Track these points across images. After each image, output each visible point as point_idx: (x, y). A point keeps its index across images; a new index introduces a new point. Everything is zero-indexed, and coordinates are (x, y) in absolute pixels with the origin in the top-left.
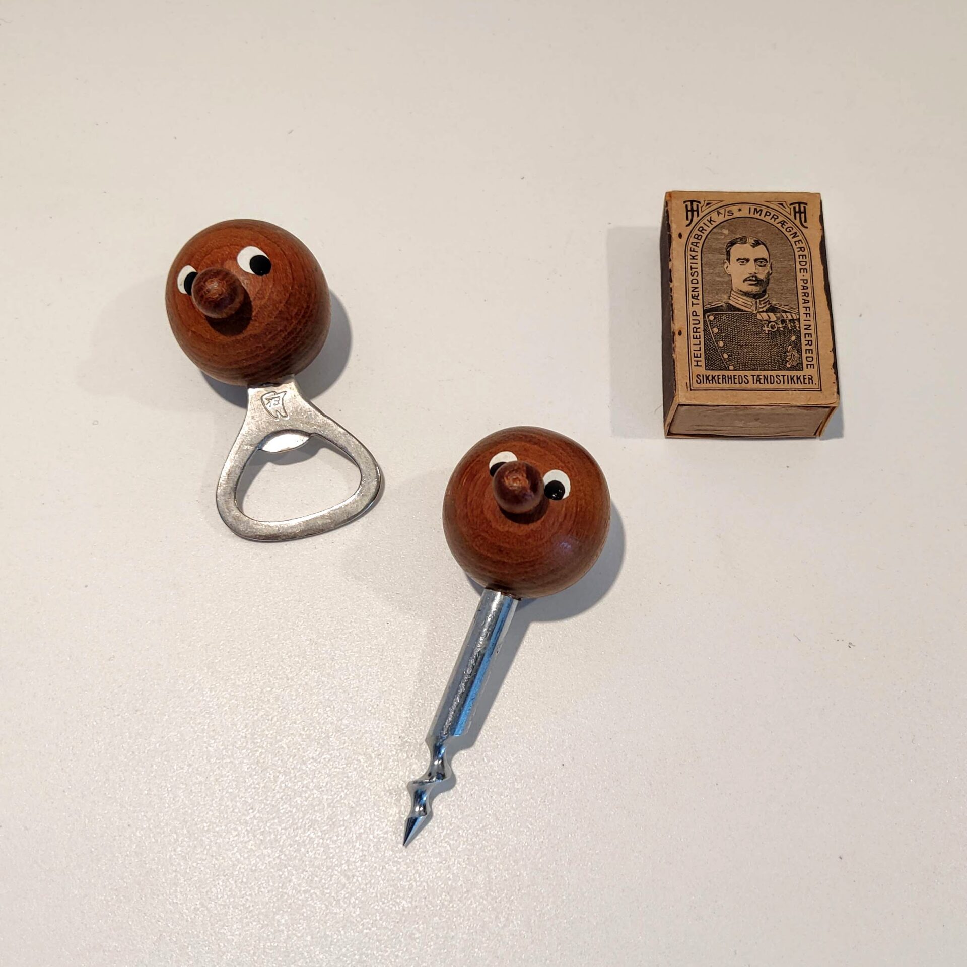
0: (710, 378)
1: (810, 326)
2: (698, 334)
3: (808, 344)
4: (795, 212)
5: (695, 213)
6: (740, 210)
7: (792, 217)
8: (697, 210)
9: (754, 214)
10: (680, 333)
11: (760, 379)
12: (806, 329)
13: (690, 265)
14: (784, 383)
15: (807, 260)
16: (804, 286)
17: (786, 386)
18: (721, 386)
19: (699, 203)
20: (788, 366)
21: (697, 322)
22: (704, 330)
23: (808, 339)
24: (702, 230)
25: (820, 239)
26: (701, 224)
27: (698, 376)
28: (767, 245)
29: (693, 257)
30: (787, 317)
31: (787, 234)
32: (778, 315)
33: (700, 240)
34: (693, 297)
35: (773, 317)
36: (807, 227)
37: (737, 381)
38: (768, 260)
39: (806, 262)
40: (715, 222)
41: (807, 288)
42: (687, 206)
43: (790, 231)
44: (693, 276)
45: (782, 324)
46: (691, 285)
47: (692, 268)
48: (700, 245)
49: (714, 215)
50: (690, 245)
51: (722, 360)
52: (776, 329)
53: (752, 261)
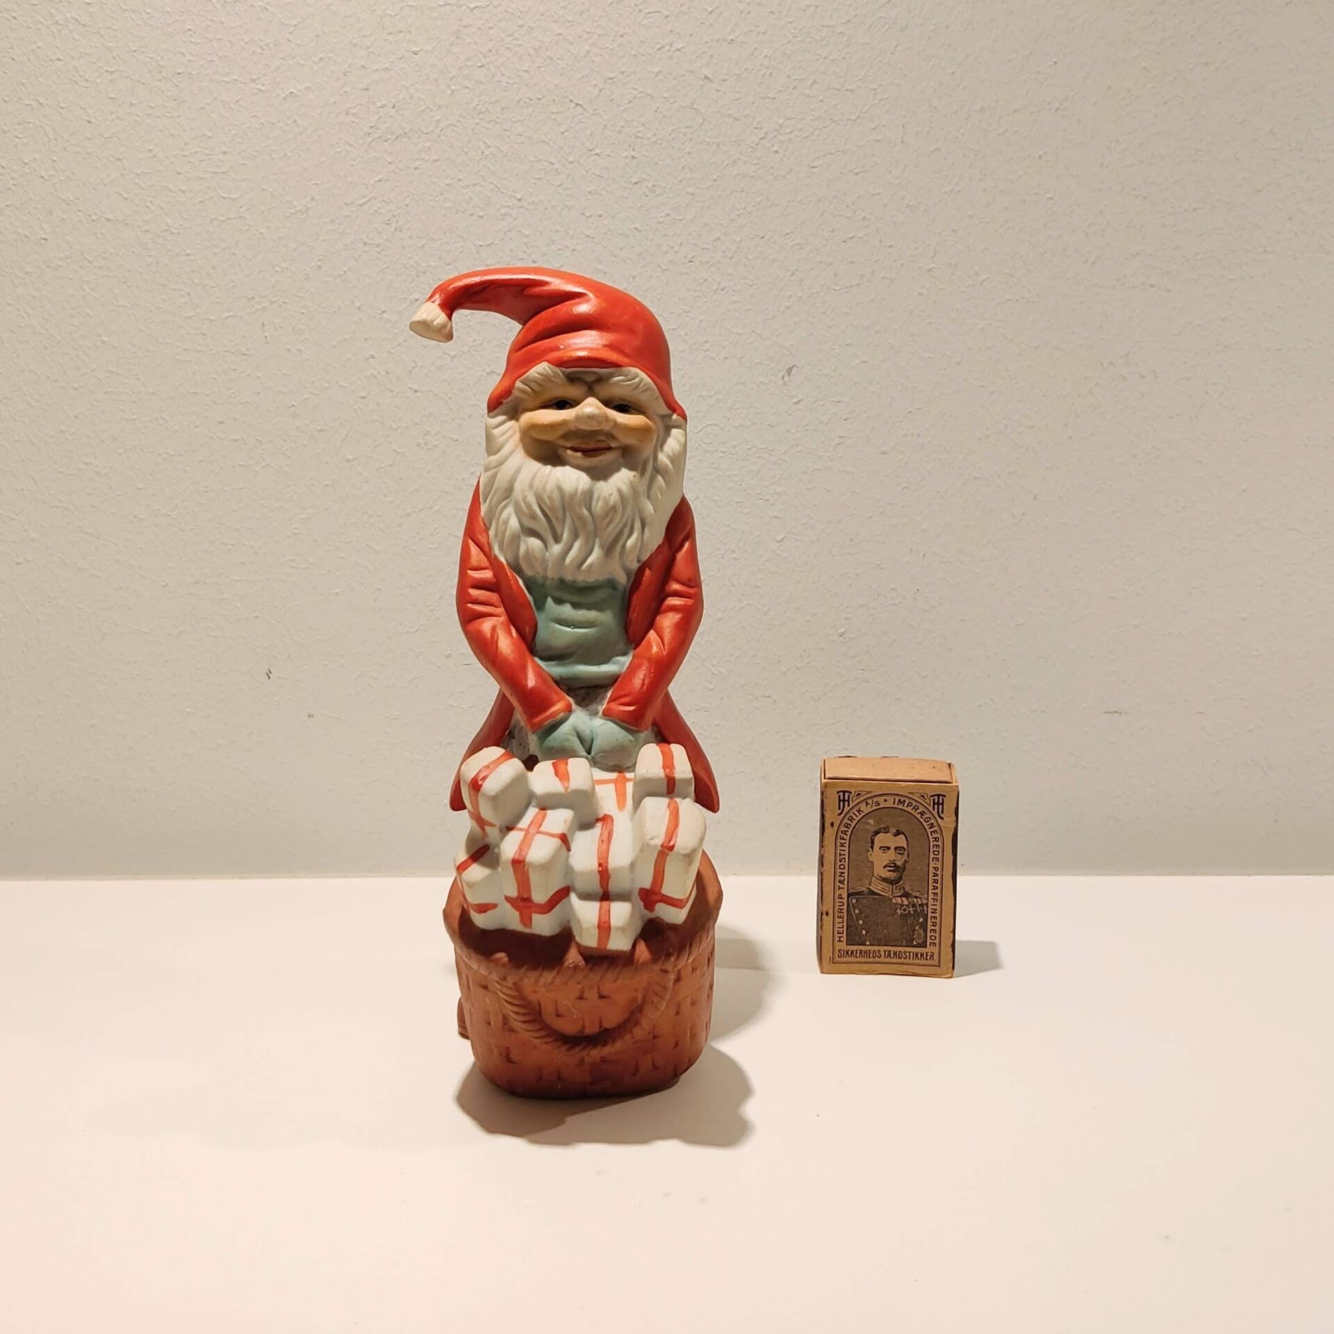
0: (850, 953)
1: (936, 910)
2: (842, 914)
3: (933, 925)
4: (934, 804)
5: (846, 803)
6: (886, 801)
7: (931, 809)
8: (848, 801)
9: (898, 804)
10: (827, 914)
11: (890, 954)
12: (932, 913)
13: (839, 851)
14: (910, 958)
15: (940, 850)
16: (934, 873)
17: (911, 961)
18: (858, 960)
19: (850, 793)
20: (915, 943)
21: (841, 904)
22: (848, 911)
23: (933, 920)
24: (851, 819)
25: (953, 830)
26: (851, 814)
27: (839, 951)
28: (907, 834)
29: (842, 844)
30: (918, 902)
31: (925, 824)
32: (910, 900)
33: (849, 828)
34: (840, 882)
35: (906, 902)
36: (942, 819)
37: (871, 955)
38: (906, 848)
39: (938, 851)
40: (862, 811)
41: (937, 875)
42: (839, 796)
43: (928, 821)
44: (840, 861)
45: (913, 907)
46: (839, 870)
47: (840, 855)
48: (849, 833)
49: (863, 807)
50: (840, 833)
51: (861, 936)
52: (907, 912)
53: (892, 849)
